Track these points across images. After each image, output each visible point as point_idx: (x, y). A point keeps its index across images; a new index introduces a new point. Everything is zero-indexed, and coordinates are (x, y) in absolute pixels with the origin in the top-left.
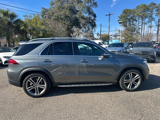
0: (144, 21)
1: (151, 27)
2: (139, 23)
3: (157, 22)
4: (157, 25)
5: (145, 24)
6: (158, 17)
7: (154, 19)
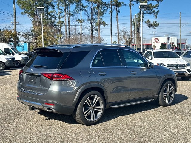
0: (69, 9)
1: (81, 23)
2: (60, 13)
3: (88, 14)
4: (89, 20)
5: (70, 15)
6: (91, 5)
7: (85, 8)
